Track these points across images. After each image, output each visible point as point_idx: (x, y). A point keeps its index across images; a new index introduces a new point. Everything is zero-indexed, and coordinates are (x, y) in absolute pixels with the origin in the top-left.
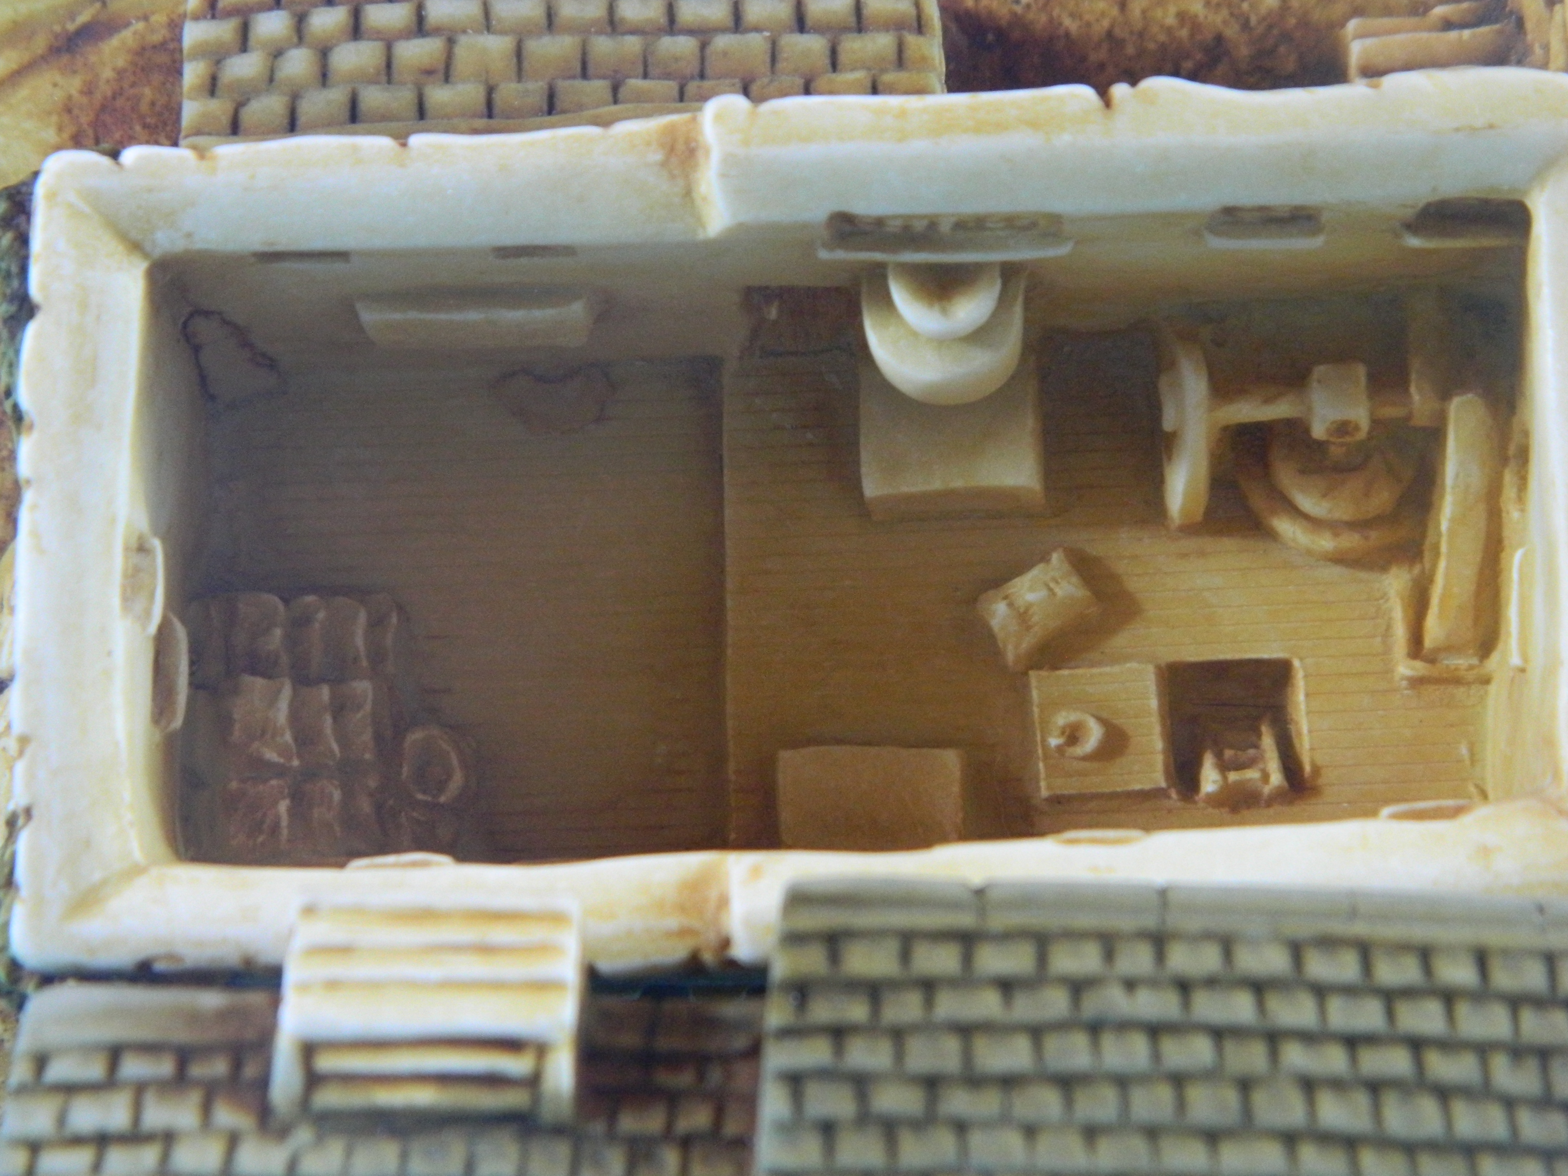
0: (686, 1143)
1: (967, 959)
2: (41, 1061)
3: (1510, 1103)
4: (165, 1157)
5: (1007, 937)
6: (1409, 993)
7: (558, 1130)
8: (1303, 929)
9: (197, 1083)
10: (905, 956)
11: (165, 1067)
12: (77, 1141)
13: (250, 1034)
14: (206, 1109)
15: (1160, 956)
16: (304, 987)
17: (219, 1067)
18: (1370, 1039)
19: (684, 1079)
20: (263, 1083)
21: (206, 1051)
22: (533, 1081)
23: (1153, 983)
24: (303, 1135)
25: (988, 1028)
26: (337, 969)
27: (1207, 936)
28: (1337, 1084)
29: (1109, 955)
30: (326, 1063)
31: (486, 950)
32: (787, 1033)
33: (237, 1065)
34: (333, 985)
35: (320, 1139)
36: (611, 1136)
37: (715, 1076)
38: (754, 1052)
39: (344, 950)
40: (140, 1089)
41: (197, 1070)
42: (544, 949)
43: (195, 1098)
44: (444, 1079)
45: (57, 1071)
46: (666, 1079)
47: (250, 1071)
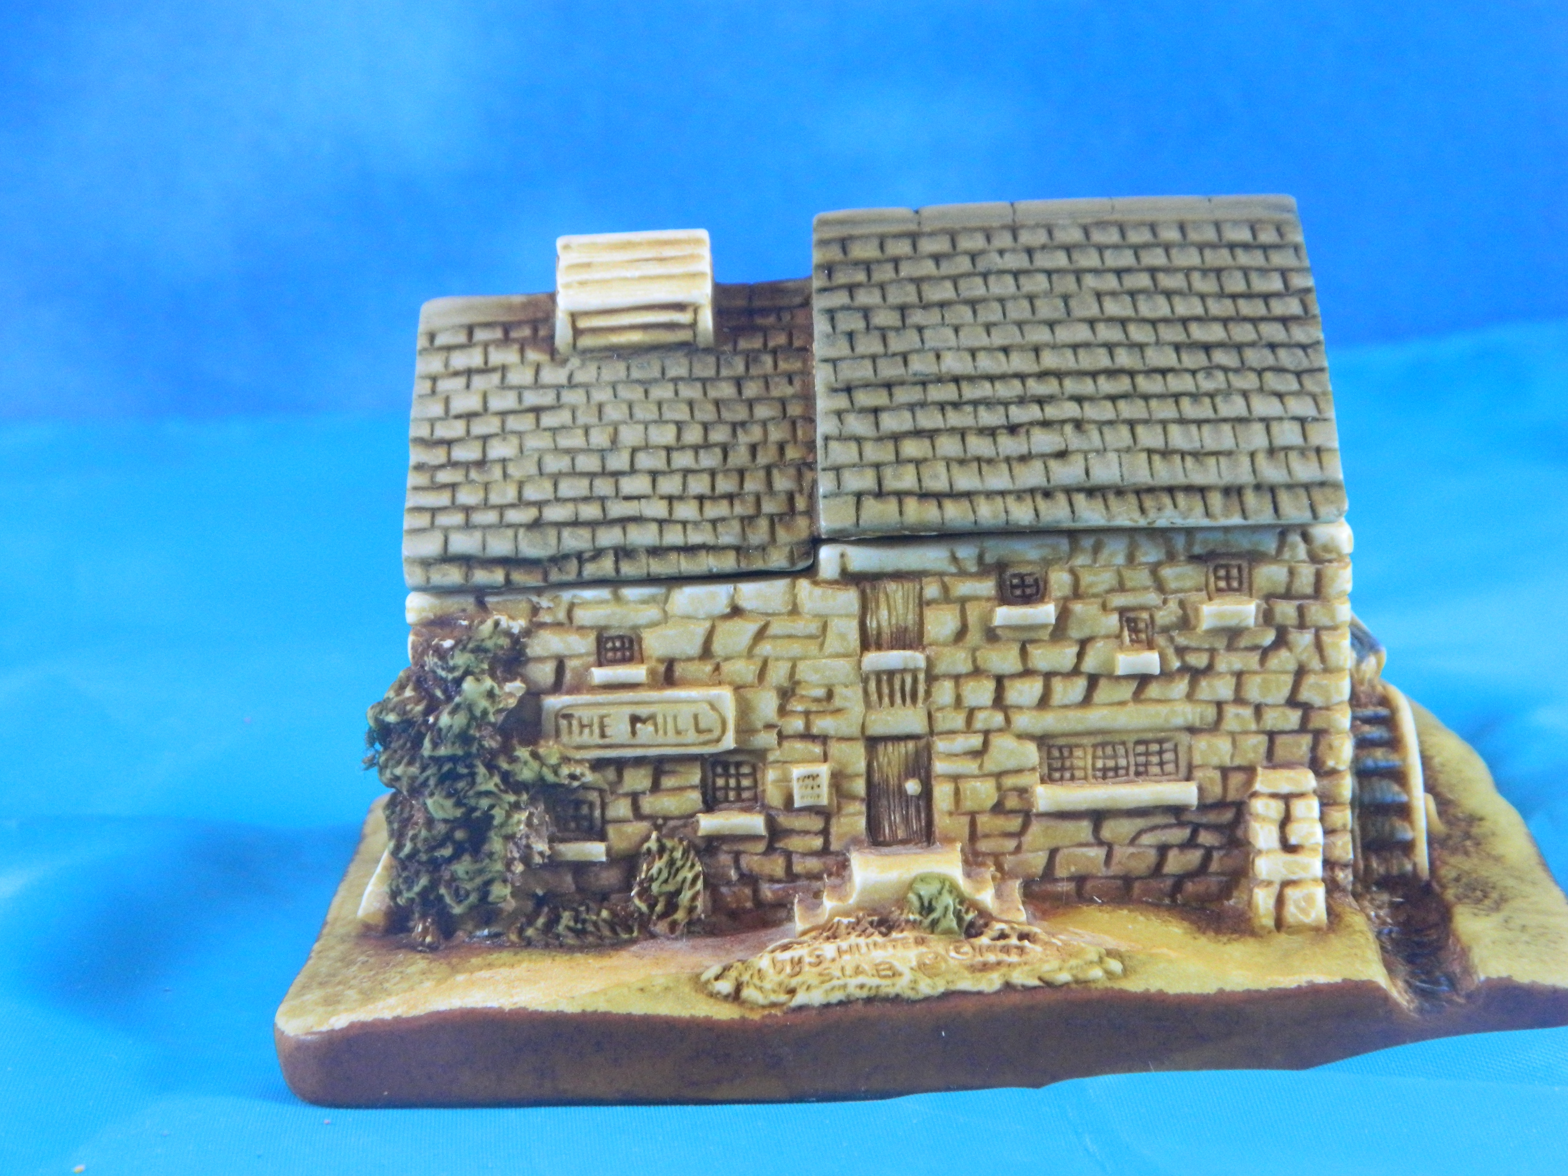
0: (774, 352)
1: (914, 247)
2: (432, 337)
3: (1203, 297)
4: (503, 377)
5: (932, 234)
6: (1146, 246)
7: (707, 350)
8: (1088, 220)
9: (515, 340)
10: (882, 247)
11: (498, 334)
12: (456, 374)
13: (540, 315)
14: (522, 351)
15: (1015, 238)
16: (568, 286)
17: (526, 332)
18: (1129, 270)
19: (771, 320)
20: (552, 337)
21: (519, 324)
22: (693, 325)
23: (1014, 250)
24: (575, 362)
25: (928, 278)
26: (584, 275)
27: (1037, 226)
28: (1113, 294)
29: (988, 239)
30: (582, 324)
31: (662, 260)
32: (823, 290)
33: (535, 330)
34: (582, 283)
35: (583, 364)
36: (735, 352)
37: (786, 317)
38: (806, 304)
39: (588, 265)
40: (486, 346)
41: (514, 334)
42: (693, 257)
43: (516, 347)
44: (645, 327)
45: (440, 341)
46: (760, 321)
47: (542, 333)
